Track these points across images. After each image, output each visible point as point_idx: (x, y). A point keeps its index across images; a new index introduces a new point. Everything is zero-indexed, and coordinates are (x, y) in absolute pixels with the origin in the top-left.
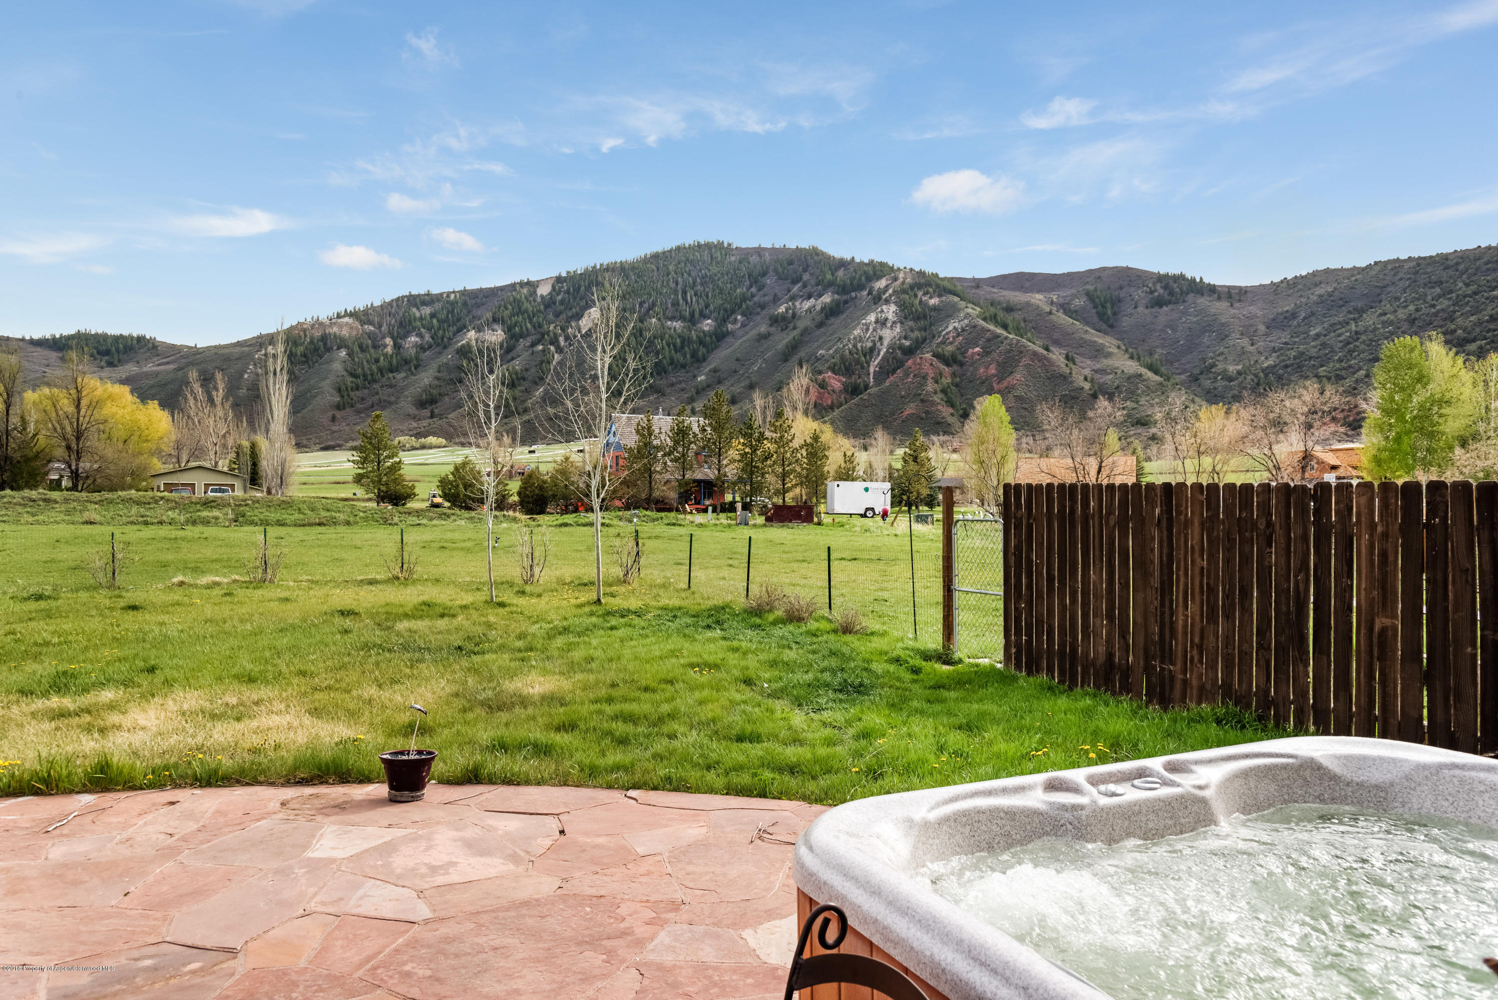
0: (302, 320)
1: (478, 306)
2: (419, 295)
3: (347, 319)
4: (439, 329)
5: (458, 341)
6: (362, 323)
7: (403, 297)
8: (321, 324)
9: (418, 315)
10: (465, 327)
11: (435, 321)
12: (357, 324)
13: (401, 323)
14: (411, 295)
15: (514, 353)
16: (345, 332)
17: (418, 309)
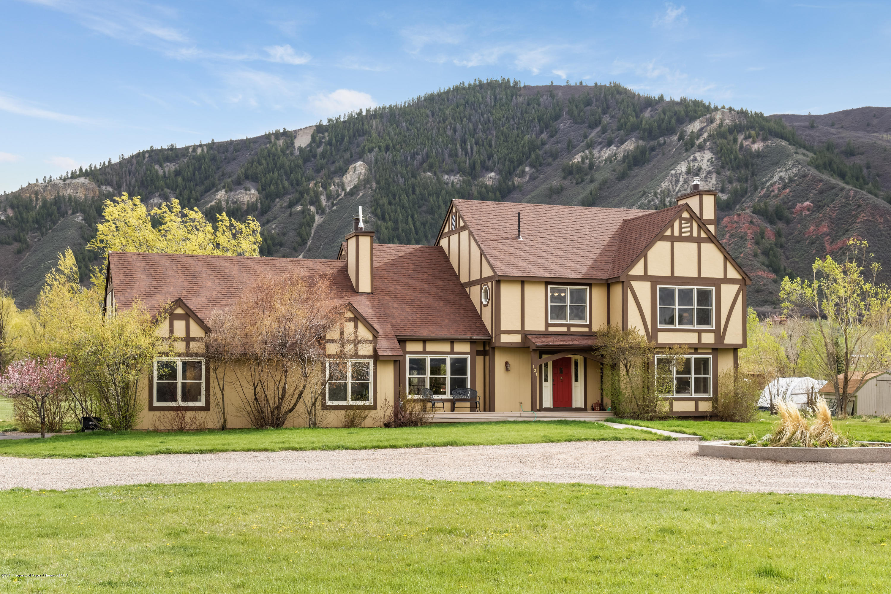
0: (33, 182)
1: (228, 161)
2: (162, 150)
3: (82, 180)
4: (185, 188)
5: (207, 203)
6: (100, 183)
7: (144, 152)
8: (55, 186)
9: (161, 172)
10: (213, 185)
11: (180, 179)
12: (93, 186)
13: (142, 183)
14: (152, 150)
15: (269, 215)
16: (80, 195)
17: (161, 166)
